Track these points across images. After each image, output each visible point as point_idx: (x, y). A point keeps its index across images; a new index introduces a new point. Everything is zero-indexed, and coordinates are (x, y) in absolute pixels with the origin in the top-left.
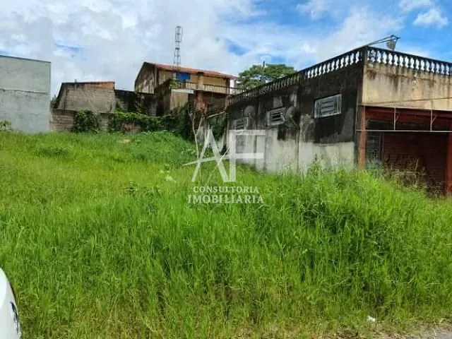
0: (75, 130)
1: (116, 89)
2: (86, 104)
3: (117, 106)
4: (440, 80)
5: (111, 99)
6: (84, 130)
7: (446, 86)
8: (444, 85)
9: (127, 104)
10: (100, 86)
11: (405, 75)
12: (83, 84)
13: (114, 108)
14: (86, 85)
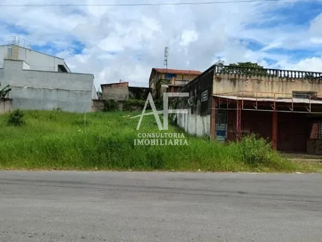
0: (104, 110)
1: (129, 86)
2: (113, 95)
3: (130, 96)
4: (265, 79)
5: (127, 92)
6: (109, 110)
7: (270, 83)
8: (268, 82)
9: (135, 95)
10: (120, 85)
11: (241, 78)
12: (111, 84)
13: (128, 97)
14: (113, 85)
